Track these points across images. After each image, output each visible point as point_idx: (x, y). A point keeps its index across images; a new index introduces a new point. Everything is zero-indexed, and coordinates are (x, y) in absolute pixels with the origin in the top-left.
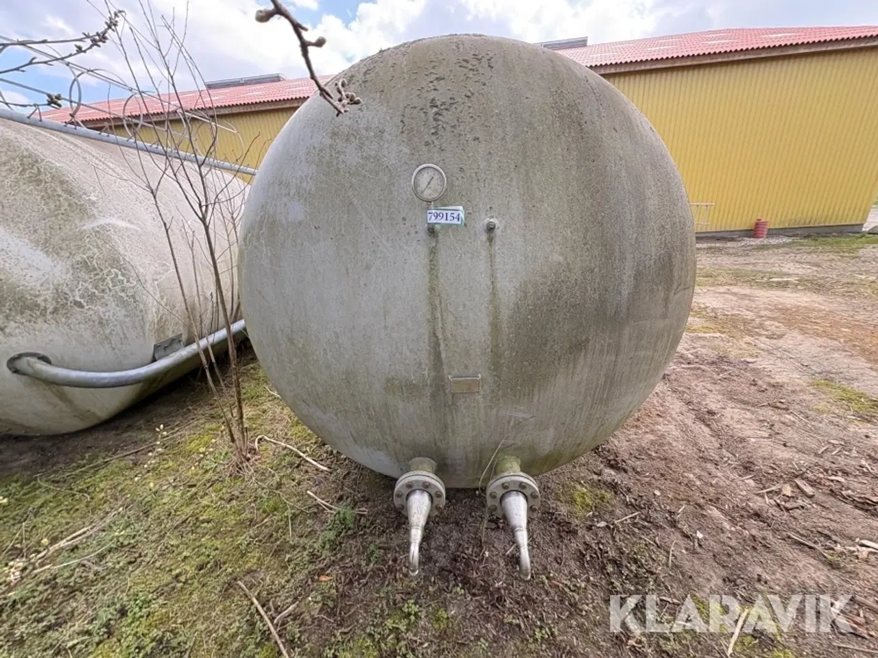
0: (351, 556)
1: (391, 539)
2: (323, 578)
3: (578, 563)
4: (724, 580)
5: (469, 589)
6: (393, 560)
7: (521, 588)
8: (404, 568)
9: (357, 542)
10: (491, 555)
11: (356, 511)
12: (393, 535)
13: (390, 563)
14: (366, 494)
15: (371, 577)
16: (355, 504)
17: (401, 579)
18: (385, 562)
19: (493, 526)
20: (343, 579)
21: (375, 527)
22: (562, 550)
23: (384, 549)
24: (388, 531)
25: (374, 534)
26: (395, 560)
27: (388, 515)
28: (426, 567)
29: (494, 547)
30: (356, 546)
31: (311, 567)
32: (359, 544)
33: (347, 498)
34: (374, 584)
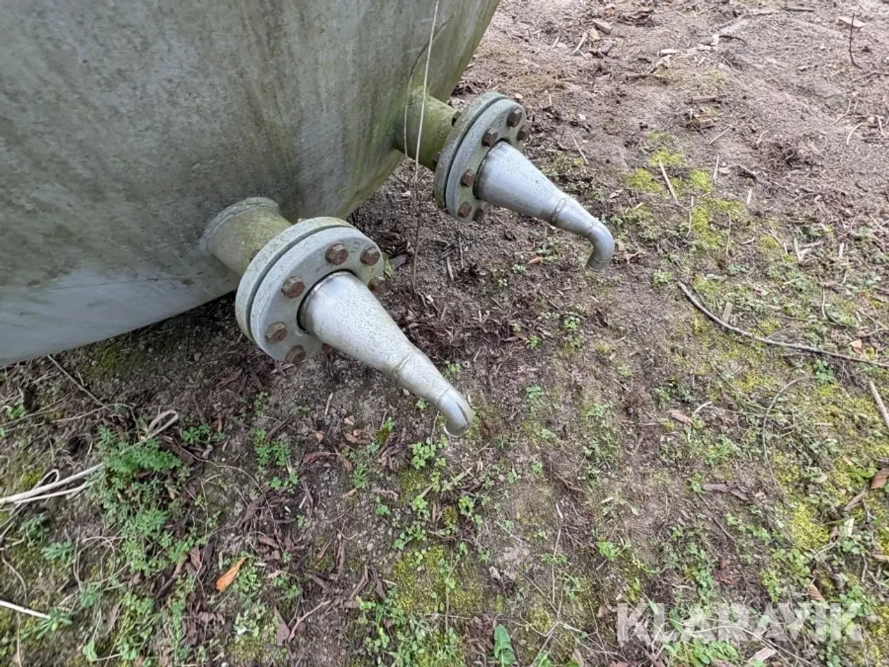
0: (234, 498)
1: (277, 406)
2: (223, 583)
3: (525, 224)
4: (626, 146)
5: (460, 357)
6: (319, 429)
7: (506, 299)
8: (347, 420)
9: (217, 470)
10: (435, 295)
11: (148, 435)
12: (272, 400)
13: (319, 436)
14: (130, 388)
15: (311, 482)
16: (129, 426)
17: (361, 436)
18: (306, 445)
19: (402, 259)
20: (269, 541)
21: (223, 420)
22: (499, 223)
23: (285, 429)
24: (257, 403)
25: (237, 428)
26: (320, 426)
27: (224, 381)
28: (375, 387)
29: (427, 284)
30: (225, 478)
31: (177, 605)
32: (228, 469)
33: (94, 431)
34: (327, 486)
